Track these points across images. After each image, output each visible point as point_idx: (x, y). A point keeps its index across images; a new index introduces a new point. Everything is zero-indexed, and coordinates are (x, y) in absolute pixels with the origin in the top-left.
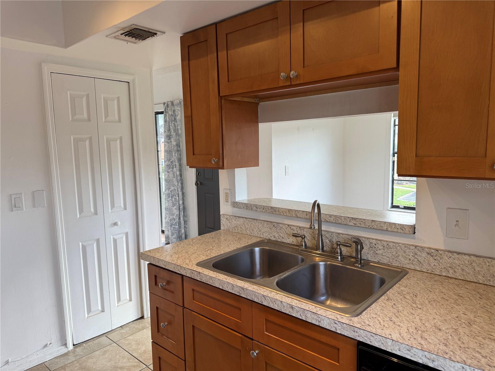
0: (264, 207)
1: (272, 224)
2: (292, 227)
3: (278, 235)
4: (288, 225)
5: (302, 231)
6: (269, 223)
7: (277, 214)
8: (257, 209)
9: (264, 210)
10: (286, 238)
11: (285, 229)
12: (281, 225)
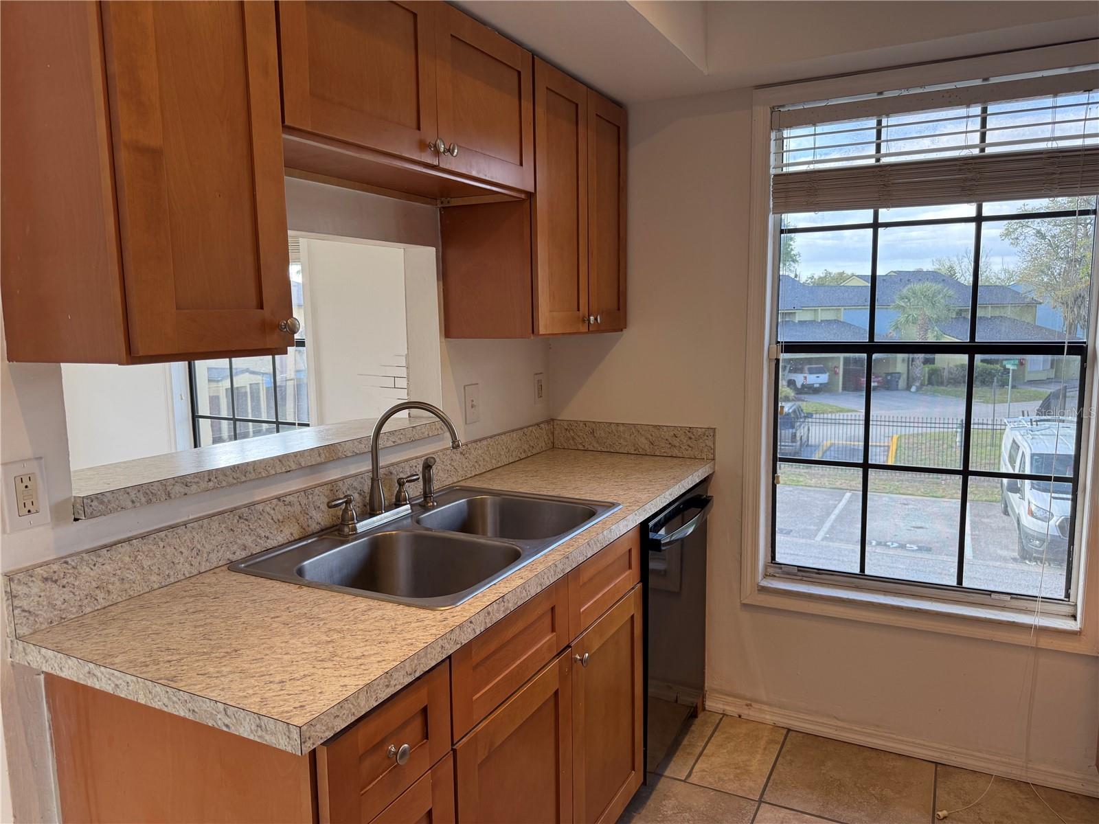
0: (209, 475)
1: (234, 516)
2: (288, 499)
3: (254, 538)
4: (278, 498)
5: (310, 497)
6: (226, 515)
7: (250, 480)
8: (187, 490)
9: (211, 484)
10: (275, 535)
11: (272, 512)
12: (260, 507)
